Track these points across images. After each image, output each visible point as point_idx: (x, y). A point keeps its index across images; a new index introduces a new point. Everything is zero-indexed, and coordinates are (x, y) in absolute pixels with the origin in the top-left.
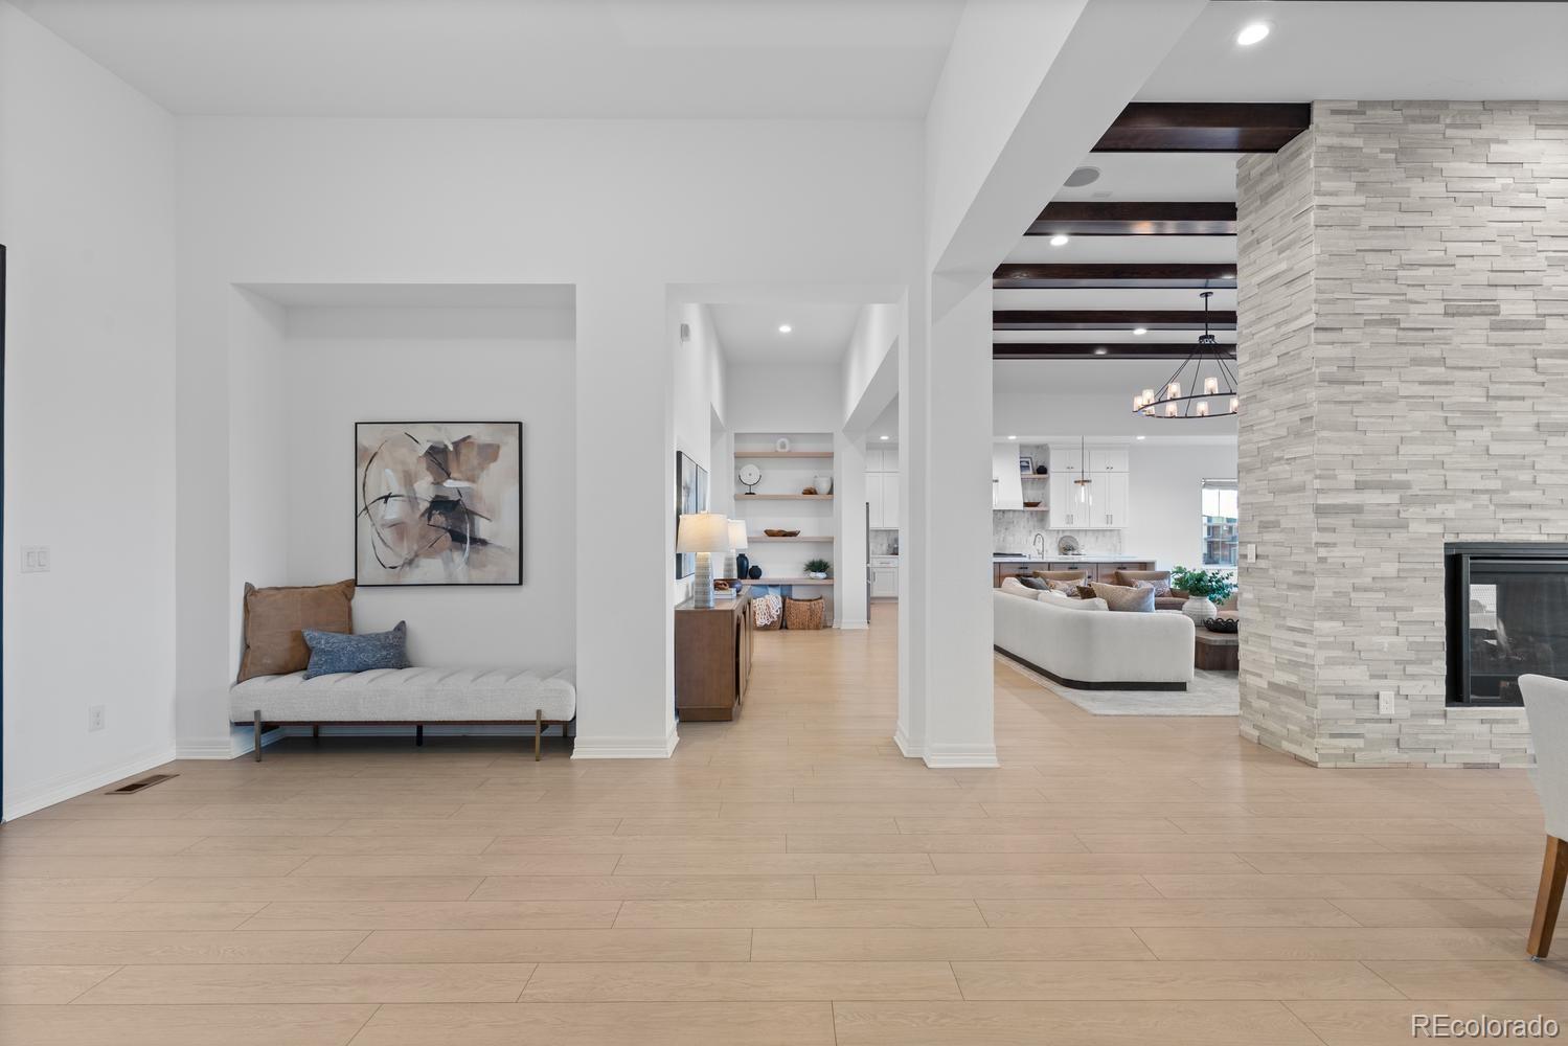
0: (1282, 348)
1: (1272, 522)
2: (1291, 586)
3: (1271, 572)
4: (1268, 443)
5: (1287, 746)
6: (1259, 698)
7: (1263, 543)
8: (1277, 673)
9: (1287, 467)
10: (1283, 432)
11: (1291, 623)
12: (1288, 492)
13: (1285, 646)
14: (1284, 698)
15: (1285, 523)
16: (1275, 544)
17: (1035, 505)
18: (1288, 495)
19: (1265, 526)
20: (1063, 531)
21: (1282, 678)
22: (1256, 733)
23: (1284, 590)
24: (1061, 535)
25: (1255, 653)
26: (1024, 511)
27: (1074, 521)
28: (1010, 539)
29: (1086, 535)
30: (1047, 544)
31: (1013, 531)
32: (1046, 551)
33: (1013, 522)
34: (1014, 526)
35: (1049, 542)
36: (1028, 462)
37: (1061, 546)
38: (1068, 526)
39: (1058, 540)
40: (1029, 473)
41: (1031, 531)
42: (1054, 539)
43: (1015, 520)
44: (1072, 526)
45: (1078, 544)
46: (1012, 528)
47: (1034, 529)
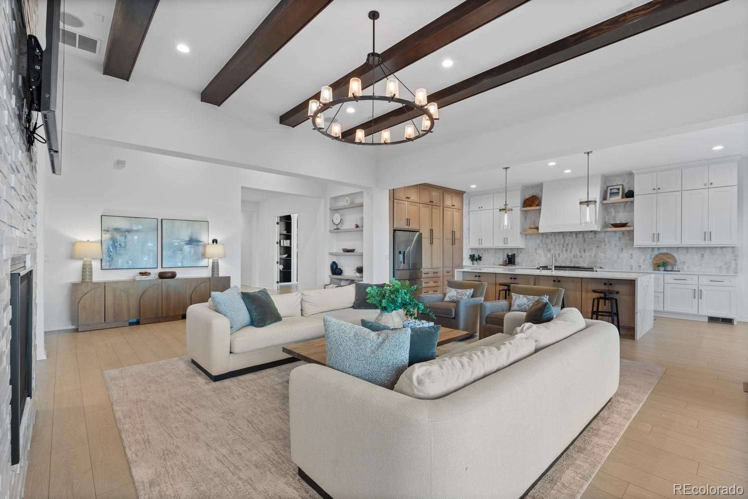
17: (624, 225)
20: (659, 249)
24: (656, 252)
26: (615, 232)
27: (661, 239)
28: (601, 255)
29: (687, 252)
30: (641, 260)
31: (604, 248)
32: (640, 266)
33: (604, 241)
34: (605, 244)
35: (643, 258)
36: (618, 189)
37: (655, 262)
38: (654, 243)
39: (653, 256)
40: (618, 198)
41: (622, 249)
42: (649, 256)
43: (606, 239)
44: (659, 243)
45: (676, 261)
46: (603, 246)
47: (626, 247)
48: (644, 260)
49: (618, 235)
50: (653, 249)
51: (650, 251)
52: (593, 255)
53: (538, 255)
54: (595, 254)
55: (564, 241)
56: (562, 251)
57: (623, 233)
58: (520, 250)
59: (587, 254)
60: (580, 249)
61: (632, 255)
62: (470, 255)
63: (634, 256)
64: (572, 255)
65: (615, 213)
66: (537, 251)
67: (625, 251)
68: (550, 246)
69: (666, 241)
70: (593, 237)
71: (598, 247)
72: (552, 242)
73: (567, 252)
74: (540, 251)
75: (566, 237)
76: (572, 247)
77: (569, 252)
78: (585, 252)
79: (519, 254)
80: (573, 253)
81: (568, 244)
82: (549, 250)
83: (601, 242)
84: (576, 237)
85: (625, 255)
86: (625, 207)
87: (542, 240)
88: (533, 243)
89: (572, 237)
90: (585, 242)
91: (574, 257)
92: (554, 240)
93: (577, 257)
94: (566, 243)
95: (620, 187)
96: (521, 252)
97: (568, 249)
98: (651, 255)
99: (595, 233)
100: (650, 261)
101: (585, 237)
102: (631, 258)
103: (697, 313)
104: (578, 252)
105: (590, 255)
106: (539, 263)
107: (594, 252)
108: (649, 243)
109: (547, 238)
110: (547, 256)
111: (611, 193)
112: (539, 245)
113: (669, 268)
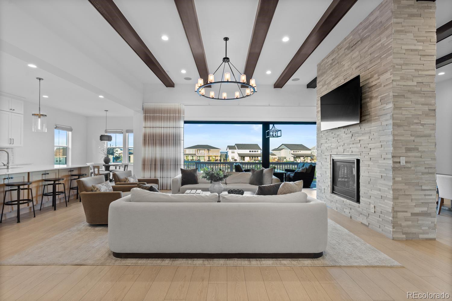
0: (420, 80)
1: (414, 148)
2: (423, 173)
3: (412, 168)
4: (411, 116)
5: (421, 236)
6: (406, 221)
7: (409, 157)
8: (415, 209)
9: (421, 127)
10: (420, 113)
11: (424, 188)
12: (421, 137)
13: (420, 197)
14: (420, 218)
15: (420, 149)
16: (415, 157)
18: (422, 138)
19: (408, 150)
21: (417, 210)
22: (404, 236)
23: (420, 175)
25: (403, 203)
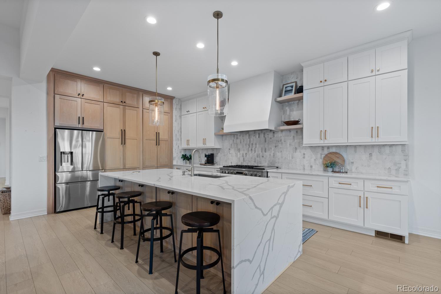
17: (296, 123)
20: (328, 147)
24: (326, 152)
26: (290, 130)
27: (327, 137)
28: (279, 154)
29: (355, 151)
30: (313, 160)
31: (281, 148)
32: (311, 167)
33: (281, 140)
34: (282, 144)
35: (315, 158)
36: (292, 87)
37: (325, 163)
38: (322, 142)
39: (323, 156)
40: (292, 95)
41: (296, 149)
42: (319, 156)
43: (283, 138)
44: (326, 142)
45: (344, 161)
46: (280, 146)
47: (299, 146)
48: (315, 160)
49: (293, 133)
50: (323, 147)
51: (320, 150)
52: (272, 155)
53: (231, 155)
54: (274, 154)
55: (250, 141)
56: (248, 151)
57: (297, 132)
58: (218, 149)
59: (267, 154)
60: (262, 149)
61: (304, 154)
62: (183, 155)
63: (306, 156)
64: (256, 154)
65: (290, 112)
66: (230, 151)
67: (298, 150)
68: (240, 146)
69: (333, 140)
70: (272, 137)
71: (276, 146)
72: (241, 142)
73: (252, 152)
74: (232, 151)
75: (251, 138)
76: (256, 147)
77: (253, 152)
78: (265, 151)
79: (217, 154)
80: (256, 152)
81: (252, 144)
82: (239, 150)
83: (279, 141)
84: (259, 137)
85: (298, 154)
86: (298, 104)
87: (233, 141)
88: (227, 143)
89: (256, 137)
90: (265, 141)
91: (257, 157)
92: (242, 141)
93: (259, 157)
94: (252, 142)
95: (294, 84)
96: (219, 152)
97: (253, 149)
98: (321, 154)
99: (274, 133)
100: (321, 161)
101: (266, 137)
102: (304, 158)
103: (363, 226)
104: (260, 152)
105: (270, 155)
106: (231, 163)
107: (273, 152)
108: (317, 141)
109: (237, 138)
110: (237, 156)
111: (286, 91)
112: (231, 145)
113: (337, 169)
